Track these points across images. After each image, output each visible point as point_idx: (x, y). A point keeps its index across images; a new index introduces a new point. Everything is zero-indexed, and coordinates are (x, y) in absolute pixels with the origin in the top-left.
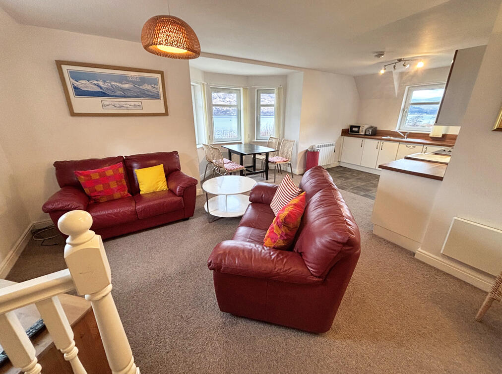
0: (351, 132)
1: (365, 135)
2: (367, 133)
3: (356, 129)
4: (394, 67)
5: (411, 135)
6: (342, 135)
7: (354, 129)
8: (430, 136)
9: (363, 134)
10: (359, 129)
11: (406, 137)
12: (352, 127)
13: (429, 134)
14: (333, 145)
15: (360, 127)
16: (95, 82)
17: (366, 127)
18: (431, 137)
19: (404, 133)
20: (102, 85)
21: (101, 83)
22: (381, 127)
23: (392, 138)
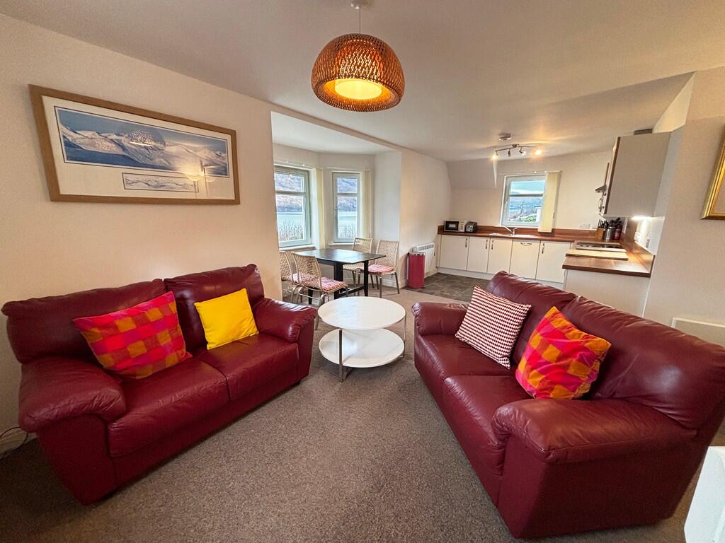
0: (447, 229)
1: (465, 232)
2: (468, 230)
3: (454, 226)
4: (509, 153)
5: (520, 231)
6: (438, 234)
7: (451, 226)
8: (539, 231)
9: (463, 231)
10: (457, 226)
11: (514, 233)
12: (448, 223)
13: (537, 229)
14: (432, 246)
15: (458, 222)
16: (114, 137)
17: (466, 222)
18: (540, 233)
19: (512, 229)
20: (125, 144)
21: (124, 140)
22: (482, 223)
23: (498, 234)
